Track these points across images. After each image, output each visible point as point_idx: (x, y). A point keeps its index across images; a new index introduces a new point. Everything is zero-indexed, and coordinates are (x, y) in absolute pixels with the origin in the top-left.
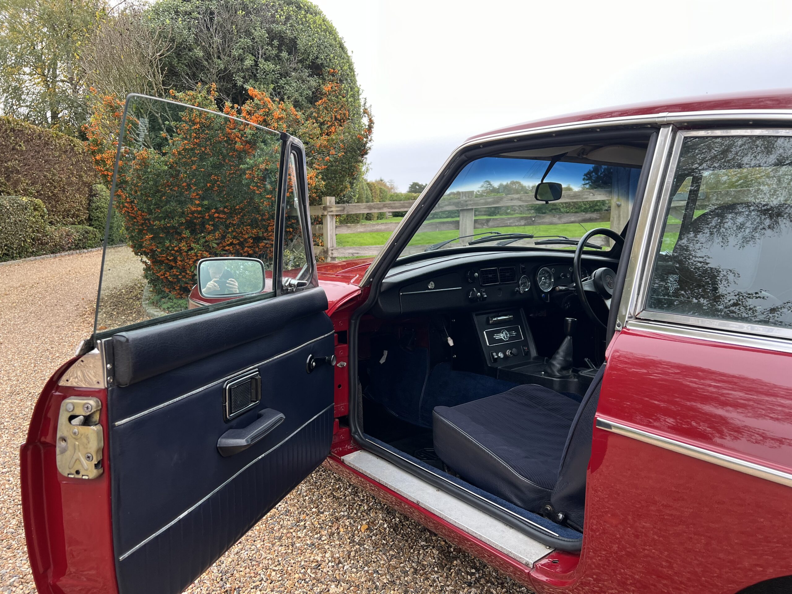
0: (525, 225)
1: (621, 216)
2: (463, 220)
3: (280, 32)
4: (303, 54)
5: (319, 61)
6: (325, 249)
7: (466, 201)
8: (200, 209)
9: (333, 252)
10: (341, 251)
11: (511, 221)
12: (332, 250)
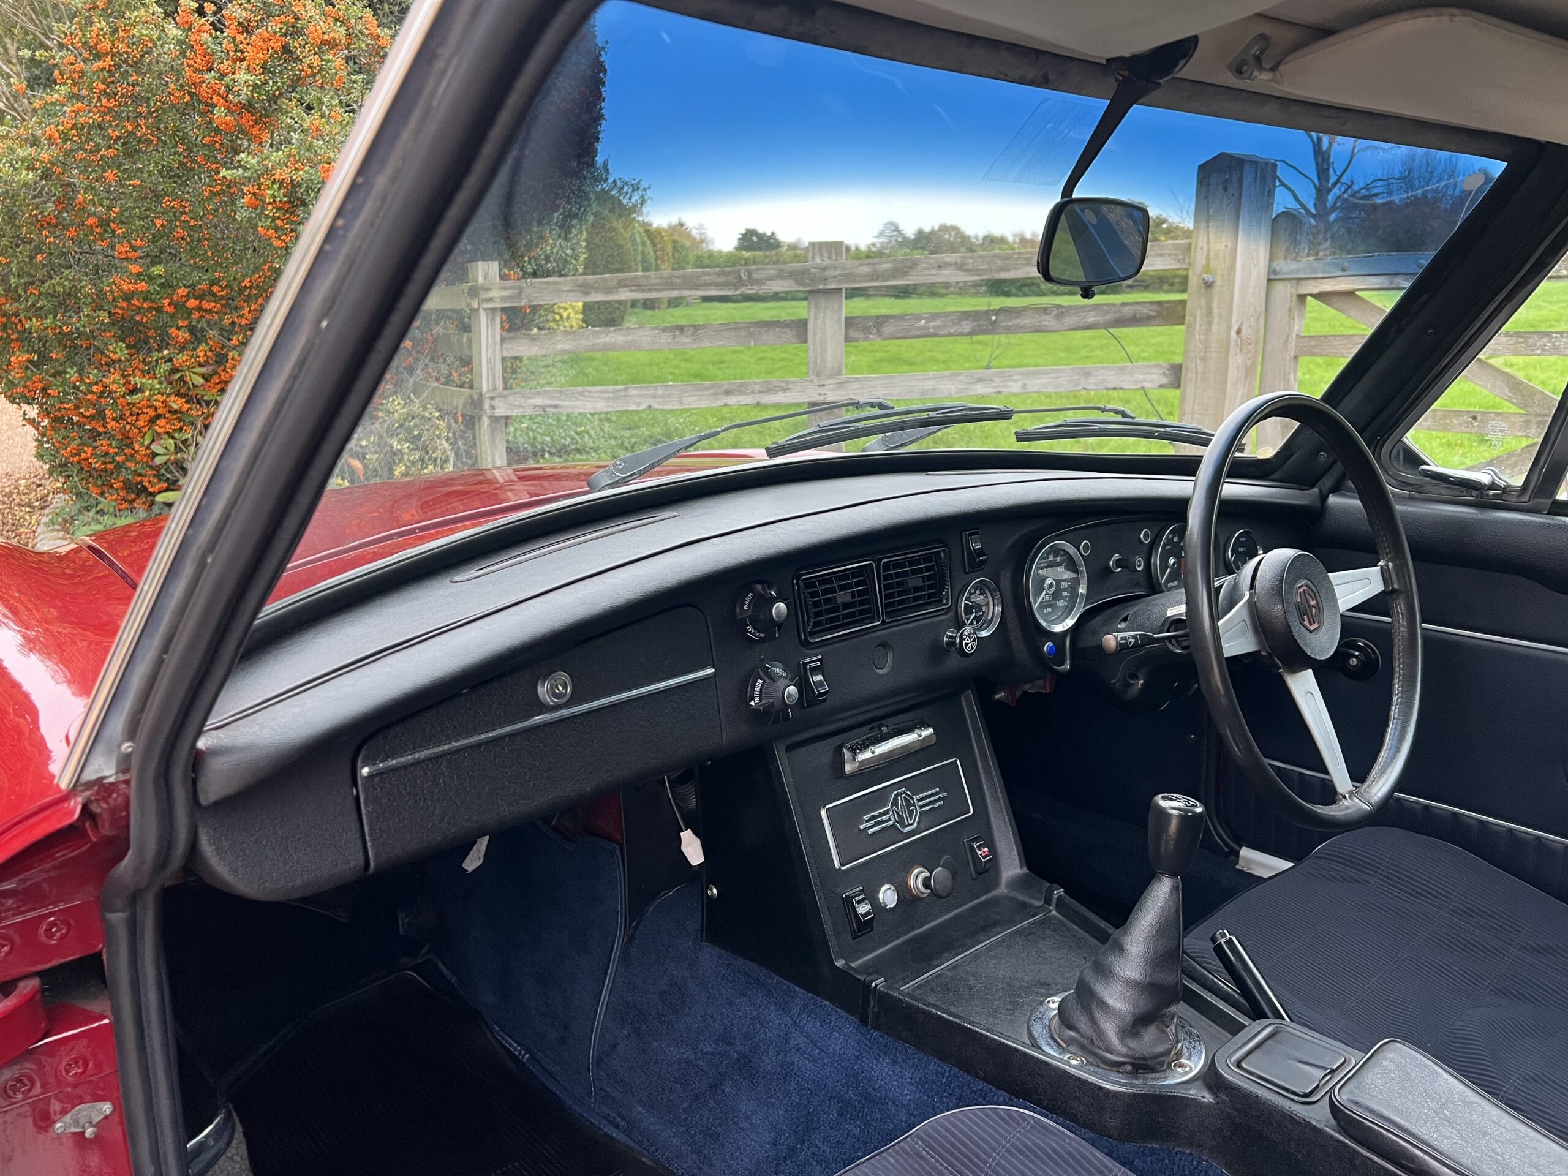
0: (972, 333)
1: (1215, 311)
2: (816, 317)
6: (476, 397)
7: (824, 269)
8: (142, 286)
9: (496, 403)
10: (517, 400)
11: (938, 323)
12: (492, 398)
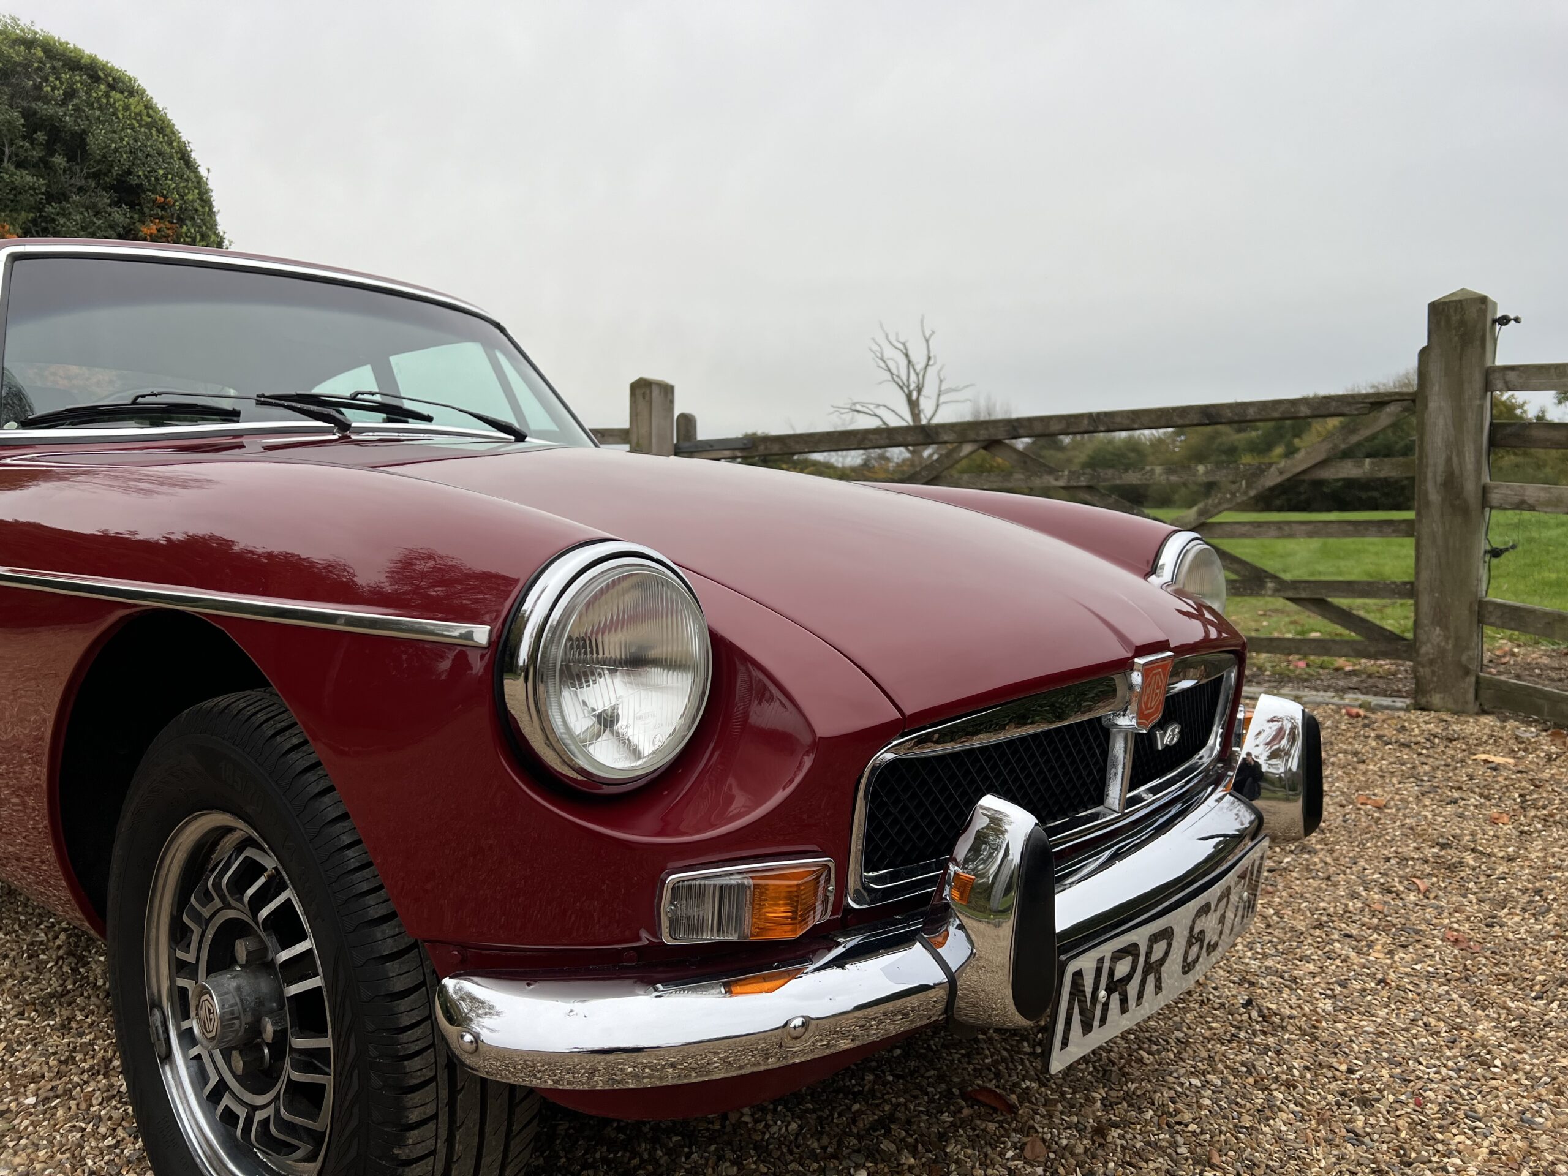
3: (51, 117)
4: (99, 162)
5: (135, 181)
